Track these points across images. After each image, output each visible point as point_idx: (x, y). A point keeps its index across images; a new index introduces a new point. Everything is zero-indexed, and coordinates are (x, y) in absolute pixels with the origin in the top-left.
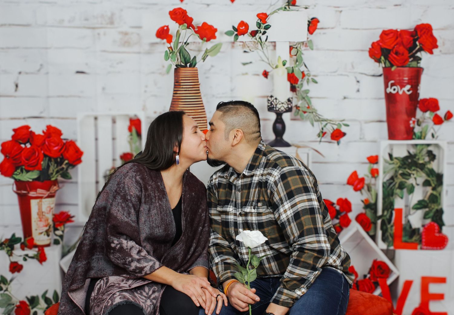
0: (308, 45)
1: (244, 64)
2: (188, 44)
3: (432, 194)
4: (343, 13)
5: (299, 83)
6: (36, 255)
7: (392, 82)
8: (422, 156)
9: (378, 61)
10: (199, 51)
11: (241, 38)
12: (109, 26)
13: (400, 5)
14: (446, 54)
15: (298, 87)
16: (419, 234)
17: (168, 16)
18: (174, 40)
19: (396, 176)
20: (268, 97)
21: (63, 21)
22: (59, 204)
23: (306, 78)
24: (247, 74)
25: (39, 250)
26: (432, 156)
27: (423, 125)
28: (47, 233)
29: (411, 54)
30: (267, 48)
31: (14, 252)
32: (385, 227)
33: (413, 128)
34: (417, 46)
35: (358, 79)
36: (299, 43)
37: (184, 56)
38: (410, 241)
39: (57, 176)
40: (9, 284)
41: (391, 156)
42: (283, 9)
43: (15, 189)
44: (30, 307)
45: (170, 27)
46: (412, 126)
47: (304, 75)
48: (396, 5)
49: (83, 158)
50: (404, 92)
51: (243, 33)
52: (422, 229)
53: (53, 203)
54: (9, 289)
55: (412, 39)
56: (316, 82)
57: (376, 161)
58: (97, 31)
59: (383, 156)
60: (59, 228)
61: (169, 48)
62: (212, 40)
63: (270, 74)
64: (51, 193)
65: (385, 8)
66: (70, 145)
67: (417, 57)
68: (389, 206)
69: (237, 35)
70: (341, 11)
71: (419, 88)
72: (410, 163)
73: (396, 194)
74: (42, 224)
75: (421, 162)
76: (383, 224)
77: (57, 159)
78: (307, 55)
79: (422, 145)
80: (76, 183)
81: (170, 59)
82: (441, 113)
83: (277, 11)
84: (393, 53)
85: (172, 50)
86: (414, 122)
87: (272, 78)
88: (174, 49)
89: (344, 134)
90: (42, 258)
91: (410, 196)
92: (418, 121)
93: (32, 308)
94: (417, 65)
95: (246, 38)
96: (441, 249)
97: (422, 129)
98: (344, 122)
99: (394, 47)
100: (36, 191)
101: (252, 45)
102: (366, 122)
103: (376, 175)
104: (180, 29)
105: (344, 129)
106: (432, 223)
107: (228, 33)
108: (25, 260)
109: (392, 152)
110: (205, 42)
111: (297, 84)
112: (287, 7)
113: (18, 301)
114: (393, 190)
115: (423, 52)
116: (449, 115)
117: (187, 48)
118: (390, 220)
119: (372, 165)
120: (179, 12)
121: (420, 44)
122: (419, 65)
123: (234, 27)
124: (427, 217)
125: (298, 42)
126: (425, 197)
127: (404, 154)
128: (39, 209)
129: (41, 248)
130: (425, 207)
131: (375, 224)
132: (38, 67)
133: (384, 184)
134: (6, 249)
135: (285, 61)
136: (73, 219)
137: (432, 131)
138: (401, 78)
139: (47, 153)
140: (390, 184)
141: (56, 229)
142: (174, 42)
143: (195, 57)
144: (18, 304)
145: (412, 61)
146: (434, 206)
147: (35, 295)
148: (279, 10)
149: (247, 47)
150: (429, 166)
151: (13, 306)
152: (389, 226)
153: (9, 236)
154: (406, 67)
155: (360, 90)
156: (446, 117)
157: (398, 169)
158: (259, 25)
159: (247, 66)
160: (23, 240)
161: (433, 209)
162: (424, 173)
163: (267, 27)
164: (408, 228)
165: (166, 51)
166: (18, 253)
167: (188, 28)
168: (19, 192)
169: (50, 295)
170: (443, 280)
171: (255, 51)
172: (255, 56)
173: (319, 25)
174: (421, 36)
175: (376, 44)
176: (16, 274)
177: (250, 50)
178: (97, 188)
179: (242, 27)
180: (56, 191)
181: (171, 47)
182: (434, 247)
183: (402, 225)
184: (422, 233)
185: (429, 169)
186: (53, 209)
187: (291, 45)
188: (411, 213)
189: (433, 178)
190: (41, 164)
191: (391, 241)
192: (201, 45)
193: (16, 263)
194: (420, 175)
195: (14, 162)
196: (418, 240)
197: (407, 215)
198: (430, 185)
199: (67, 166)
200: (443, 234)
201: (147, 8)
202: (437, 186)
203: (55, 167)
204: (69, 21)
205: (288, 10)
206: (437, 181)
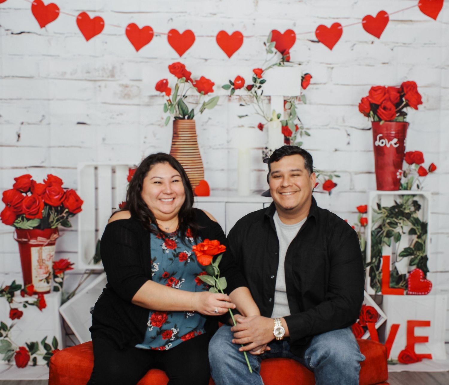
0: (301, 99)
1: (240, 117)
2: (186, 97)
3: (417, 242)
4: (334, 69)
5: (293, 135)
6: (36, 302)
7: (381, 135)
8: (408, 206)
9: (368, 115)
10: (197, 104)
11: (237, 92)
12: (110, 79)
13: (387, 63)
14: (429, 109)
15: (292, 140)
16: (405, 280)
17: (168, 70)
18: (173, 93)
19: (384, 225)
20: (262, 148)
21: (65, 73)
22: (59, 252)
23: (299, 130)
24: (243, 126)
25: (39, 297)
26: (417, 206)
27: (409, 176)
28: (47, 280)
29: (398, 109)
30: (262, 102)
31: (14, 299)
32: (373, 274)
33: (400, 179)
34: (403, 102)
35: (349, 133)
36: (293, 97)
37: (182, 109)
38: (397, 286)
39: (58, 224)
40: (9, 330)
41: (379, 206)
42: (278, 64)
43: (16, 237)
44: (30, 353)
45: (169, 81)
46: (398, 177)
47: (297, 128)
48: (384, 63)
49: (83, 207)
50: (391, 145)
51: (240, 87)
52: (408, 275)
53: (53, 251)
54: (9, 336)
55: (398, 95)
56: (309, 135)
57: (365, 211)
58: (99, 83)
59: (372, 206)
60: (59, 275)
61: (168, 101)
62: (209, 94)
63: (265, 126)
64: (51, 241)
65: (373, 66)
66: (70, 194)
67: (404, 112)
68: (377, 254)
69: (233, 89)
70: (332, 68)
71: (405, 141)
72: (397, 213)
73: (384, 242)
74: (42, 271)
75: (407, 211)
76: (372, 270)
77: (57, 207)
78: (300, 109)
79: (409, 195)
80: (76, 231)
81: (169, 111)
82: (426, 165)
83: (272, 66)
84: (381, 108)
85: (171, 103)
86: (400, 174)
87: (267, 131)
88: (173, 101)
89: (335, 185)
90: (41, 305)
91: (397, 244)
92: (404, 172)
93: (32, 354)
94: (403, 120)
95: (242, 92)
96: (425, 294)
97: (408, 180)
98: (336, 174)
99: (382, 103)
100: (36, 239)
101: (248, 99)
102: (357, 173)
103: (365, 224)
104: (179, 83)
105: (335, 180)
106: (418, 269)
107: (225, 87)
108: (25, 306)
109: (380, 202)
110: (203, 96)
111: (291, 136)
112: (282, 63)
113: (18, 348)
114: (381, 238)
115: (409, 108)
116: (433, 168)
117: (185, 101)
118: (378, 267)
119: (361, 215)
120: (178, 67)
121: (406, 100)
122: (405, 120)
123: (230, 81)
124: (413, 264)
125: (292, 97)
126: (411, 245)
127: (391, 204)
128: (39, 257)
129: (41, 295)
130: (411, 254)
132: (40, 118)
133: (372, 232)
134: (6, 296)
135: (279, 115)
136: (73, 266)
137: (417, 182)
138: (388, 132)
139: (47, 202)
140: (379, 232)
141: (55, 276)
142: (173, 95)
143: (193, 110)
144: (18, 350)
145: (399, 116)
146: (419, 253)
147: (34, 341)
148: (274, 65)
149: (243, 100)
150: (415, 216)
151: (12, 352)
152: (377, 273)
153: (9, 284)
154: (393, 121)
155: (351, 143)
156: (431, 169)
157: (385, 218)
158: (255, 80)
159: (243, 119)
160: (23, 287)
161: (418, 256)
162: (410, 221)
163: (262, 82)
164: (395, 274)
165: (165, 104)
166: (19, 300)
167: (187, 81)
168: (20, 240)
169: (49, 341)
170: (427, 324)
171: (251, 105)
172: (250, 109)
173: (312, 81)
174: (407, 92)
175: (366, 100)
176: (16, 320)
177: (246, 103)
178: (96, 236)
179: (238, 81)
180: (56, 239)
181: (170, 100)
182: (419, 292)
183: (389, 271)
184: (408, 279)
185: (414, 218)
186: (53, 257)
187: (285, 99)
188: (398, 260)
189: (418, 227)
190: (42, 213)
191: (379, 287)
192: (198, 98)
193: (16, 309)
194: (406, 224)
195: (15, 210)
196: (405, 286)
197: (394, 262)
198: (415, 233)
199: (67, 214)
200: (427, 280)
201: (147, 62)
202: (422, 235)
203: (56, 215)
204: (71, 74)
205: (283, 66)
206: (422, 230)
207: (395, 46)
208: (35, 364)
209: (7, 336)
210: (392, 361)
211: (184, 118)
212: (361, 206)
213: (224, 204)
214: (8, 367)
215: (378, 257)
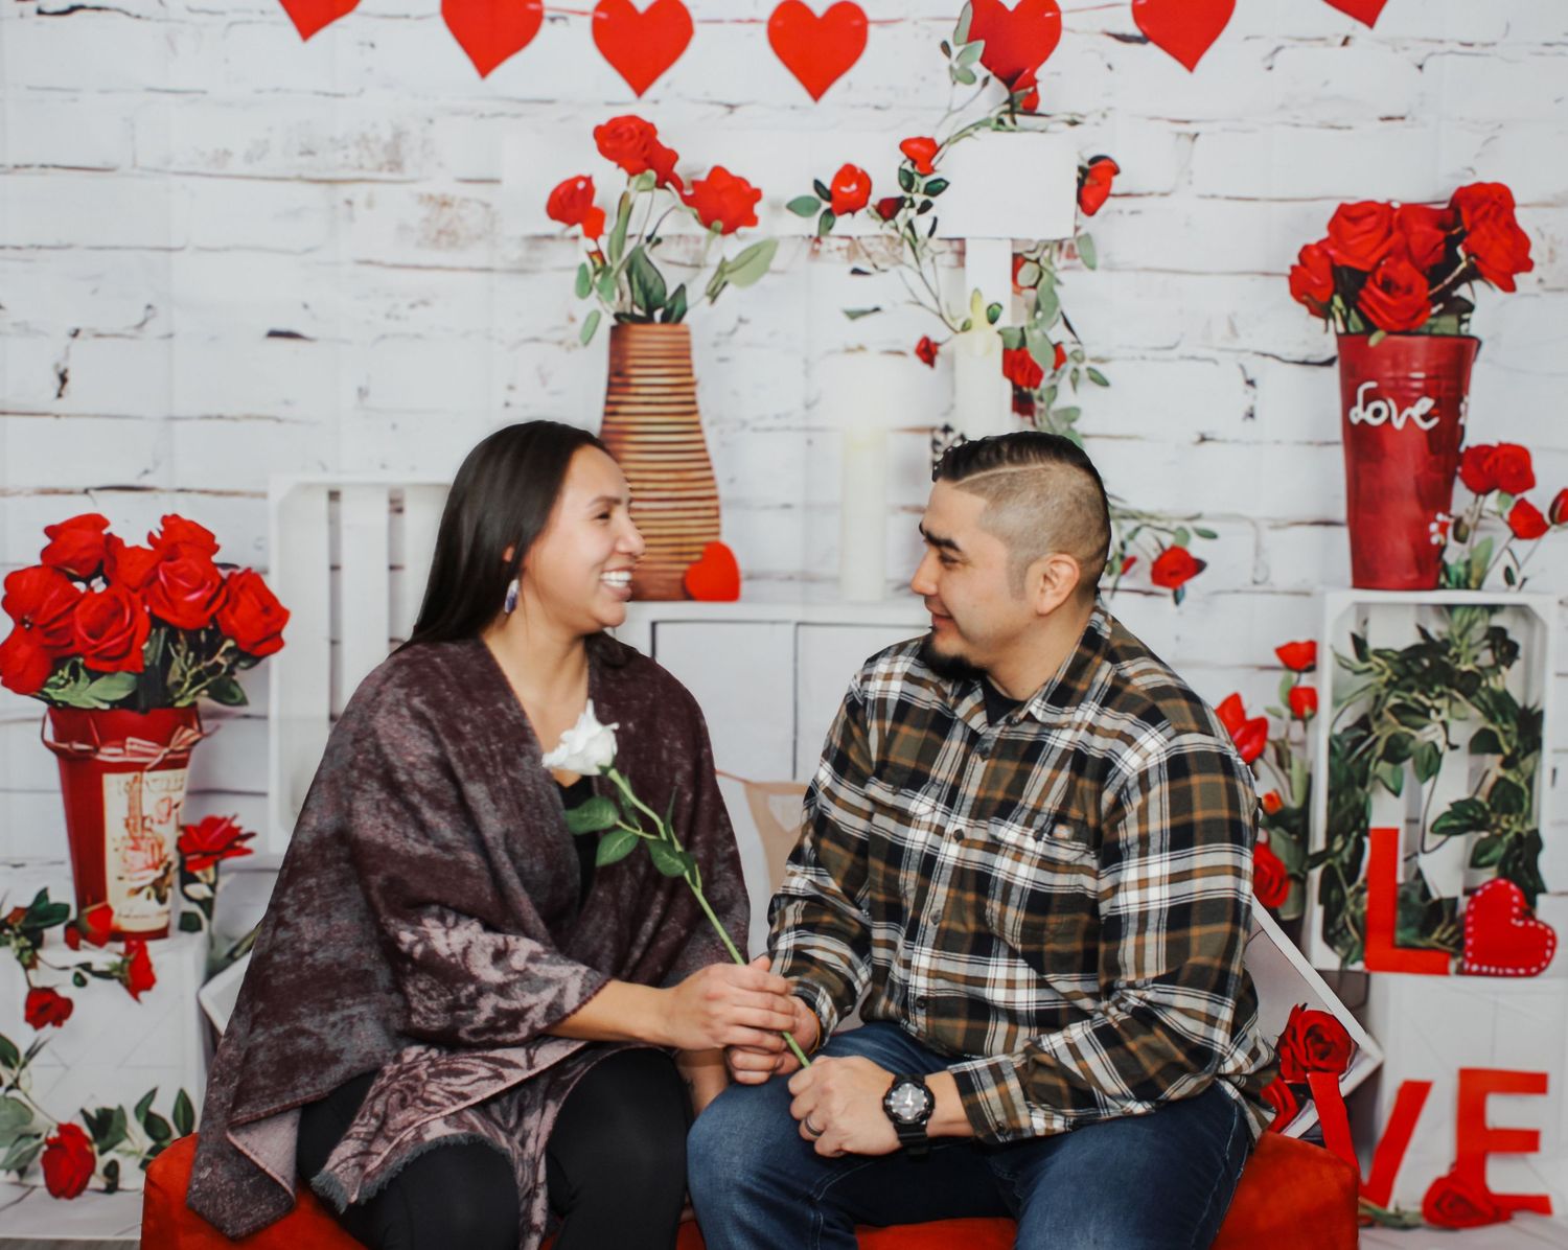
0: (1077, 251)
1: (854, 315)
2: (659, 241)
3: (1500, 780)
4: (1200, 141)
5: (1044, 383)
6: (119, 968)
7: (1372, 385)
8: (1469, 646)
9: (1323, 311)
10: (697, 265)
11: (843, 223)
12: (385, 175)
13: (1402, 118)
14: (1559, 290)
15: (1041, 399)
16: (1453, 919)
17: (592, 145)
18: (609, 226)
19: (1379, 717)
20: (932, 430)
21: (227, 153)
22: (200, 793)
23: (1069, 365)
24: (861, 348)
25: (129, 950)
26: (1505, 649)
27: (1477, 538)
28: (159, 891)
29: (1437, 289)
30: (933, 260)
31: (42, 953)
32: (1334, 894)
33: (1442, 548)
34: (1458, 261)
35: (1252, 374)
36: (1047, 245)
37: (643, 285)
38: (1420, 943)
39: (197, 694)
40: (24, 1065)
41: (1359, 644)
42: (994, 123)
43: (50, 735)
44: (96, 1148)
45: (596, 182)
46: (1434, 540)
47: (1060, 356)
48: (1389, 118)
49: (287, 633)
51: (851, 206)
52: (1464, 903)
53: (181, 788)
54: (22, 1084)
55: (1441, 235)
56: (1104, 383)
57: (1310, 663)
58: (346, 191)
59: (1334, 644)
60: (199, 873)
61: (591, 255)
62: (741, 230)
63: (941, 349)
64: (172, 752)
65: (1349, 128)
66: (242, 588)
67: (1460, 298)
68: (1351, 822)
69: (829, 213)
70: (1195, 137)
71: (1462, 407)
72: (1426, 670)
73: (1377, 777)
74: (141, 858)
75: (1465, 667)
76: (1329, 880)
77: (196, 633)
78: (1074, 287)
79: (1473, 607)
80: (264, 718)
81: (595, 292)
82: (1540, 498)
83: (971, 130)
84: (1375, 281)
85: (604, 262)
86: (1443, 528)
87: (951, 366)
88: (611, 258)
89: (1198, 566)
90: (137, 977)
91: (1427, 786)
92: (1459, 522)
93: (102, 1152)
94: (1459, 330)
95: (860, 224)
96: (1529, 974)
97: (1471, 551)
98: (1200, 524)
99: (1378, 265)
100: (122, 745)
101: (881, 249)
102: (1277, 525)
103: (1307, 711)
104: (630, 189)
105: (1197, 548)
106: (1502, 882)
107: (798, 207)
108: (80, 981)
109: (1365, 634)
110: (719, 237)
111: (1036, 386)
112: (1007, 119)
113: (55, 1126)
114: (1367, 763)
115: (1478, 285)
117: (655, 256)
118: (1352, 871)
119: (1295, 676)
120: (630, 130)
121: (1468, 255)
123: (818, 185)
124: (1484, 860)
125: (1041, 241)
126: (1477, 791)
127: (1408, 638)
128: (130, 808)
129: (136, 943)
130: (1478, 826)
131: (1302, 881)
132: (138, 314)
133: (1334, 744)
134: (14, 943)
135: (996, 307)
136: (248, 844)
137: (1506, 560)
138: (1401, 374)
139: (162, 613)
140: (1358, 741)
141: (187, 878)
142: (611, 236)
143: (682, 289)
144: (54, 1134)
145: (1440, 314)
146: (1508, 821)
147: (112, 1105)
148: (976, 126)
149: (863, 254)
150: (1495, 683)
151: (35, 1142)
152: (1349, 890)
153: (26, 901)
154: (1418, 334)
155: (1257, 413)
156: (1557, 513)
157: (1384, 691)
158: (908, 182)
159: (862, 321)
160: (73, 915)
161: (1506, 832)
162: (1476, 705)
163: (937, 188)
164: (1415, 898)
165: (583, 266)
166: (58, 958)
167: (660, 184)
168: (64, 746)
169: (164, 1108)
170: (1534, 1084)
171: (893, 271)
172: (890, 286)
173: (1118, 184)
174: (1474, 227)
175: (1316, 252)
176: (49, 1029)
177: (875, 266)
179: (848, 185)
180: (191, 746)
181: (599, 253)
182: (1504, 967)
183: (1395, 886)
184: (1463, 916)
185: (1492, 693)
186: (180, 808)
187: (1018, 250)
188: (1428, 847)
189: (1506, 727)
190: (142, 651)
191: (1355, 942)
192: (702, 245)
193: (49, 992)
194: (1462, 715)
195: (47, 642)
196: (1451, 942)
197: (1416, 854)
198: (1495, 749)
199: (230, 659)
200: (1537, 922)
201: (518, 116)
202: (1520, 755)
203: (190, 662)
204: (249, 158)
205: (1012, 131)
206: (1520, 736)
207: (1432, 54)
208: (112, 1187)
209: (15, 1085)
210: (1398, 1215)
211: (649, 319)
212: (1293, 645)
213: (790, 628)
214: (18, 1192)
215: (1355, 834)
